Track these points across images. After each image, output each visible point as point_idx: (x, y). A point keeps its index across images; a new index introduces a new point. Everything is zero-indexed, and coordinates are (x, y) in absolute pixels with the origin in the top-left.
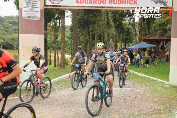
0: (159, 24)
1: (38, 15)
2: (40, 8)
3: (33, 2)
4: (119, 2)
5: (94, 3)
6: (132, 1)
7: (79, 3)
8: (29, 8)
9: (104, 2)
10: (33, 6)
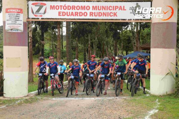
2: (22, 20)
3: (16, 15)
4: (100, 14)
5: (75, 16)
6: (112, 13)
7: (61, 15)
8: (12, 21)
9: (85, 14)
10: (16, 19)
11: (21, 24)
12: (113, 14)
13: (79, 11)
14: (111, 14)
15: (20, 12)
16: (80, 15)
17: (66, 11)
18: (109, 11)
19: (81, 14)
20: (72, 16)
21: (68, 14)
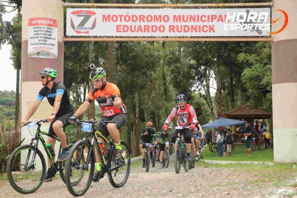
0: (250, 78)
1: (55, 51)
2: (56, 38)
3: (46, 29)
4: (186, 29)
5: (145, 31)
6: (207, 27)
7: (121, 31)
8: (39, 39)
9: (162, 29)
10: (46, 36)
11: (54, 45)
12: (208, 29)
13: (150, 24)
14: (205, 29)
15: (54, 24)
16: (153, 31)
17: (129, 24)
18: (202, 24)
19: (154, 29)
20: (140, 32)
21: (133, 29)
